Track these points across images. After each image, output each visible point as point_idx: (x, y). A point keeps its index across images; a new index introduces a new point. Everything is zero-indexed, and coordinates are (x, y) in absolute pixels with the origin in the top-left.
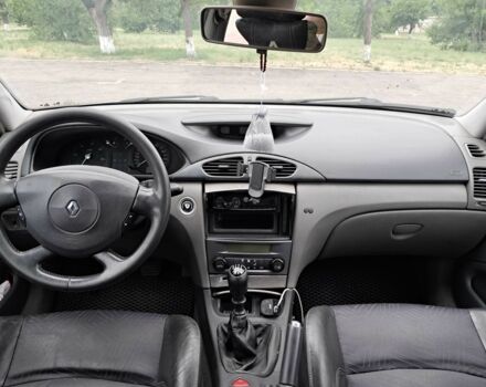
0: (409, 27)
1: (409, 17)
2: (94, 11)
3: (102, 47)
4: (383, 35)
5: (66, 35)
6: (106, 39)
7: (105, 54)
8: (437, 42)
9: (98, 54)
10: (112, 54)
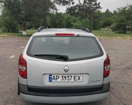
0: (108, 27)
1: (108, 24)
2: (22, 25)
3: (23, 34)
4: (101, 29)
5: (11, 31)
6: (24, 32)
7: (24, 36)
8: (114, 31)
9: (22, 36)
10: (26, 36)
